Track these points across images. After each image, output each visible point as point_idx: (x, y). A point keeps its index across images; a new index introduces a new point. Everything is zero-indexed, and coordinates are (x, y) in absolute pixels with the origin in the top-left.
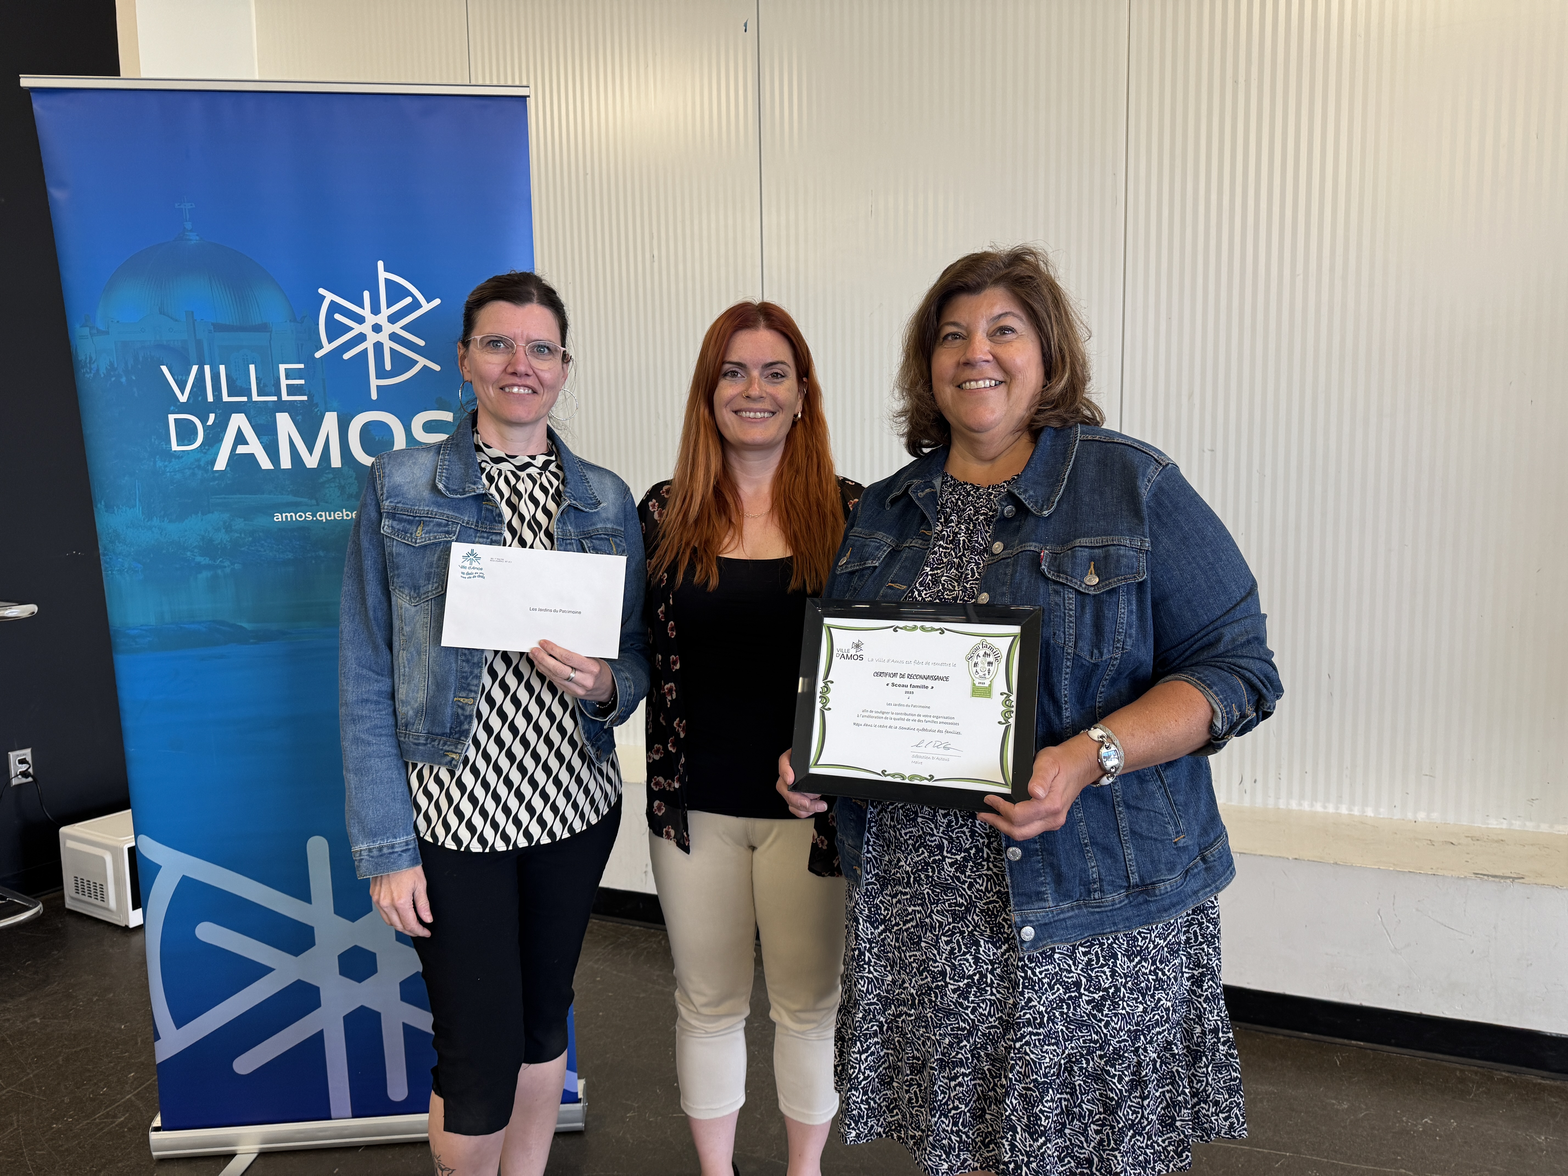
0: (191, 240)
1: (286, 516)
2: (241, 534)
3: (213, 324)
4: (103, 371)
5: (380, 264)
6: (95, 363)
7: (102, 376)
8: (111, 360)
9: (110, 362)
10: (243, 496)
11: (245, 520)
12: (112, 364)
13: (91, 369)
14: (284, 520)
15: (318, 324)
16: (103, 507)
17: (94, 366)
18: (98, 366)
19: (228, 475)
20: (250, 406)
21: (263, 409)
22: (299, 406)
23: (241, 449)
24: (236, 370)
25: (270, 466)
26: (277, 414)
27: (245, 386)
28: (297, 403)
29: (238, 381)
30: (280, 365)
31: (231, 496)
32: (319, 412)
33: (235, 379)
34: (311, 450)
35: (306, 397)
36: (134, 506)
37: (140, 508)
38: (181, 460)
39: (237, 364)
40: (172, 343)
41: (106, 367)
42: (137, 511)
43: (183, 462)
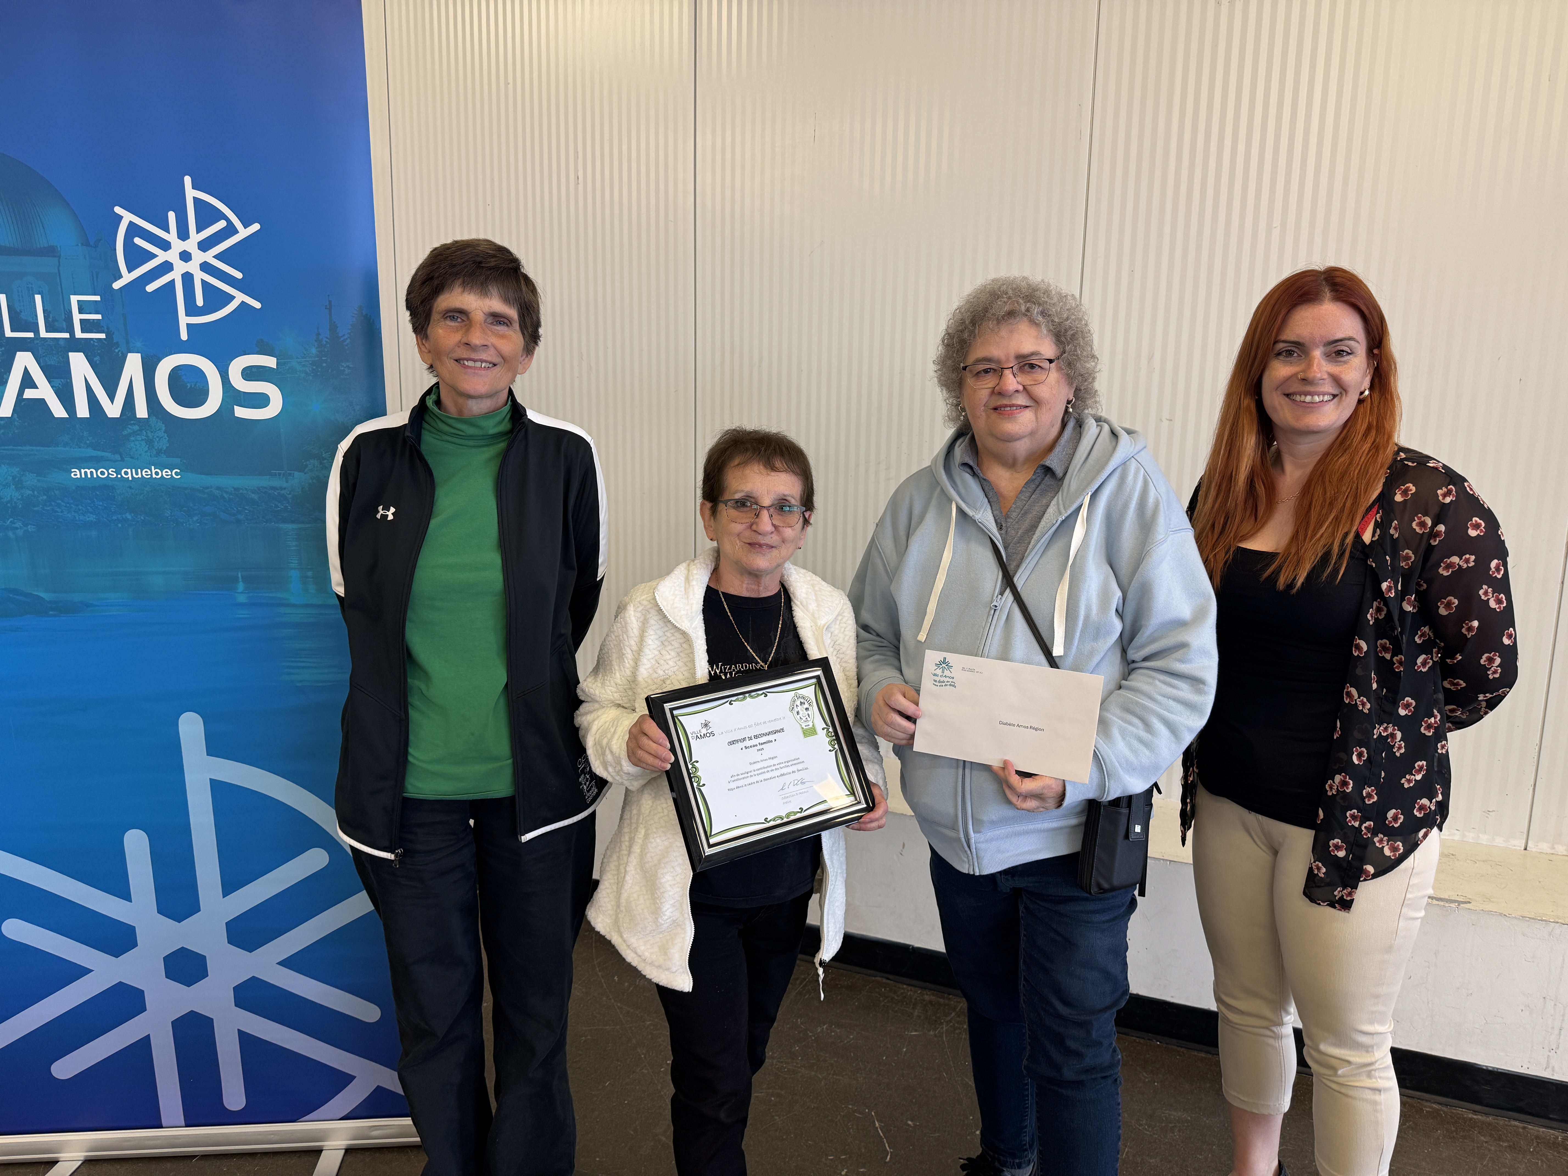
1: (86, 473)
2: (33, 492)
5: (188, 180)
10: (34, 448)
11: (36, 476)
14: (83, 476)
15: (115, 249)
19: (16, 423)
20: (37, 343)
21: (53, 348)
22: (96, 346)
23: (29, 394)
24: (19, 300)
25: (64, 415)
26: (71, 354)
27: (30, 320)
28: (94, 341)
29: (23, 314)
30: (72, 297)
31: (20, 448)
32: (120, 353)
33: (18, 311)
34: (112, 398)
35: (104, 334)
39: (21, 294)
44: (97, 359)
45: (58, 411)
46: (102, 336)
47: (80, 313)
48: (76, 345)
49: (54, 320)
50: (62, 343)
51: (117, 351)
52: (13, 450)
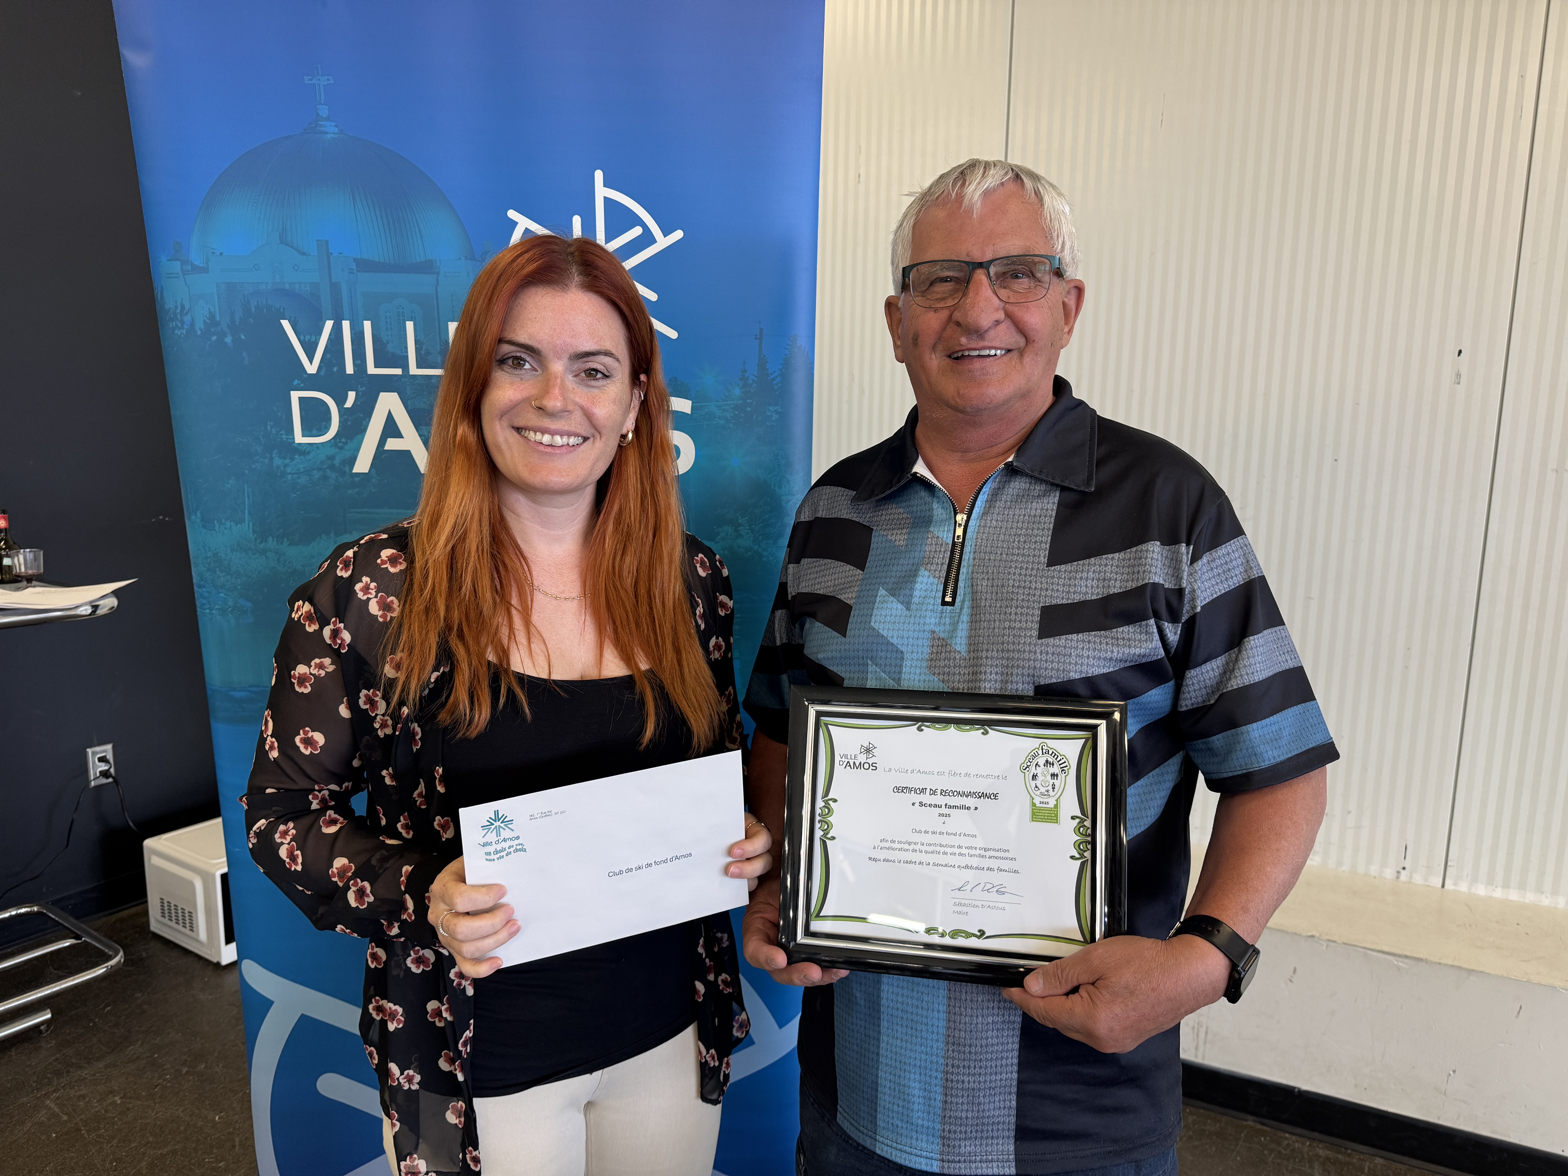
0: (326, 133)
3: (355, 260)
4: (199, 325)
5: (599, 176)
6: (189, 314)
7: (199, 333)
8: (212, 310)
9: (211, 313)
10: (393, 511)
12: (212, 316)
13: (183, 322)
16: (198, 520)
17: (187, 318)
18: (193, 319)
19: (373, 480)
20: (405, 382)
21: (424, 387)
23: (392, 444)
24: (387, 329)
27: (398, 352)
29: (390, 345)
30: (449, 323)
31: (377, 510)
33: (385, 342)
36: (242, 521)
37: (251, 524)
38: (308, 457)
39: (388, 321)
40: (297, 286)
41: (204, 321)
42: (247, 528)
43: (309, 460)
49: (428, 353)
52: (368, 513)
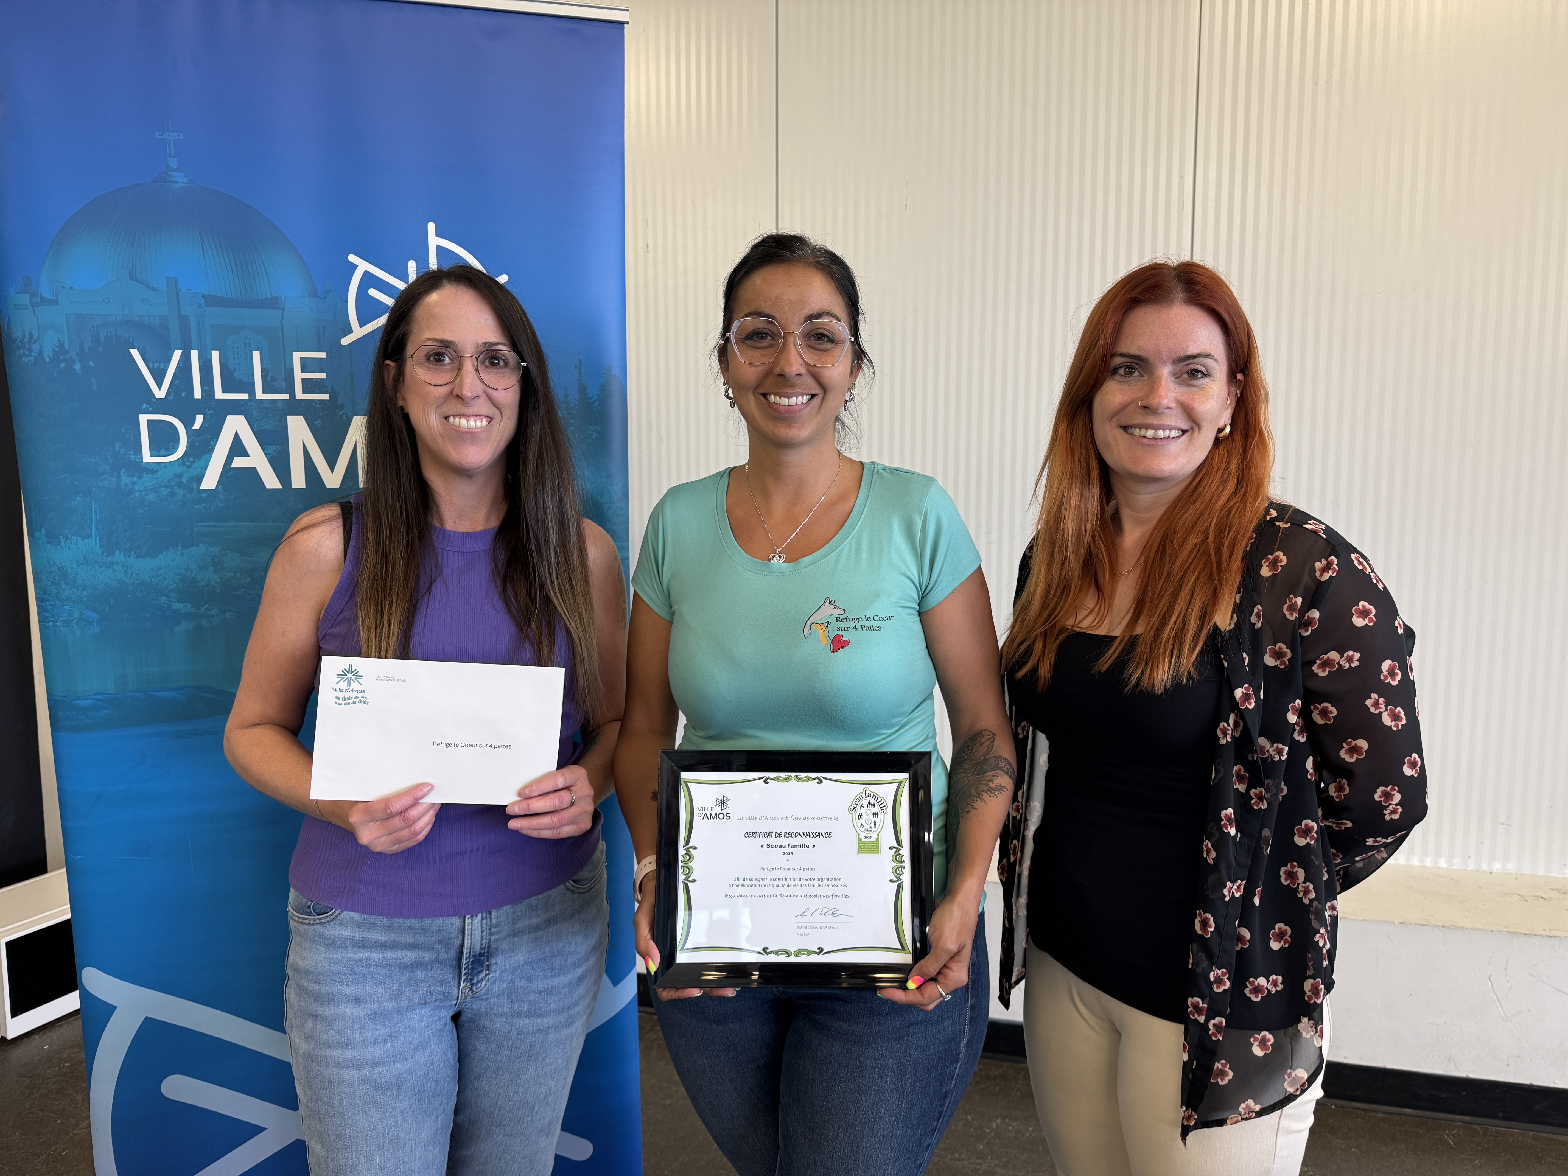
0: (176, 182)
2: (235, 573)
3: (203, 296)
4: (48, 354)
5: (431, 227)
6: (38, 343)
7: (47, 360)
8: (61, 339)
9: (59, 342)
11: (240, 556)
12: (61, 345)
13: (30, 350)
15: (347, 301)
16: (43, 537)
17: (36, 347)
18: (41, 347)
19: (220, 496)
20: (251, 406)
21: (270, 411)
22: (318, 408)
23: (238, 462)
24: (234, 358)
25: (277, 485)
26: (288, 417)
27: (245, 379)
28: (316, 403)
29: (237, 372)
30: (294, 353)
31: (224, 524)
32: (344, 416)
33: (232, 369)
34: (332, 466)
35: (328, 395)
36: (89, 536)
37: (98, 538)
38: (155, 476)
39: (236, 351)
40: (146, 319)
41: (53, 349)
42: (94, 542)
43: (158, 478)
44: (318, 422)
45: (271, 481)
46: (326, 397)
47: (303, 371)
48: (295, 407)
49: (274, 379)
50: (279, 405)
51: (341, 413)
52: (215, 526)
